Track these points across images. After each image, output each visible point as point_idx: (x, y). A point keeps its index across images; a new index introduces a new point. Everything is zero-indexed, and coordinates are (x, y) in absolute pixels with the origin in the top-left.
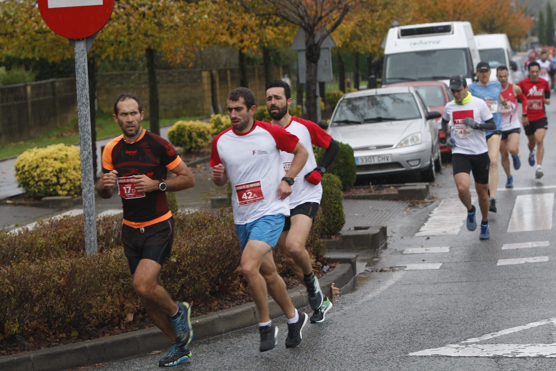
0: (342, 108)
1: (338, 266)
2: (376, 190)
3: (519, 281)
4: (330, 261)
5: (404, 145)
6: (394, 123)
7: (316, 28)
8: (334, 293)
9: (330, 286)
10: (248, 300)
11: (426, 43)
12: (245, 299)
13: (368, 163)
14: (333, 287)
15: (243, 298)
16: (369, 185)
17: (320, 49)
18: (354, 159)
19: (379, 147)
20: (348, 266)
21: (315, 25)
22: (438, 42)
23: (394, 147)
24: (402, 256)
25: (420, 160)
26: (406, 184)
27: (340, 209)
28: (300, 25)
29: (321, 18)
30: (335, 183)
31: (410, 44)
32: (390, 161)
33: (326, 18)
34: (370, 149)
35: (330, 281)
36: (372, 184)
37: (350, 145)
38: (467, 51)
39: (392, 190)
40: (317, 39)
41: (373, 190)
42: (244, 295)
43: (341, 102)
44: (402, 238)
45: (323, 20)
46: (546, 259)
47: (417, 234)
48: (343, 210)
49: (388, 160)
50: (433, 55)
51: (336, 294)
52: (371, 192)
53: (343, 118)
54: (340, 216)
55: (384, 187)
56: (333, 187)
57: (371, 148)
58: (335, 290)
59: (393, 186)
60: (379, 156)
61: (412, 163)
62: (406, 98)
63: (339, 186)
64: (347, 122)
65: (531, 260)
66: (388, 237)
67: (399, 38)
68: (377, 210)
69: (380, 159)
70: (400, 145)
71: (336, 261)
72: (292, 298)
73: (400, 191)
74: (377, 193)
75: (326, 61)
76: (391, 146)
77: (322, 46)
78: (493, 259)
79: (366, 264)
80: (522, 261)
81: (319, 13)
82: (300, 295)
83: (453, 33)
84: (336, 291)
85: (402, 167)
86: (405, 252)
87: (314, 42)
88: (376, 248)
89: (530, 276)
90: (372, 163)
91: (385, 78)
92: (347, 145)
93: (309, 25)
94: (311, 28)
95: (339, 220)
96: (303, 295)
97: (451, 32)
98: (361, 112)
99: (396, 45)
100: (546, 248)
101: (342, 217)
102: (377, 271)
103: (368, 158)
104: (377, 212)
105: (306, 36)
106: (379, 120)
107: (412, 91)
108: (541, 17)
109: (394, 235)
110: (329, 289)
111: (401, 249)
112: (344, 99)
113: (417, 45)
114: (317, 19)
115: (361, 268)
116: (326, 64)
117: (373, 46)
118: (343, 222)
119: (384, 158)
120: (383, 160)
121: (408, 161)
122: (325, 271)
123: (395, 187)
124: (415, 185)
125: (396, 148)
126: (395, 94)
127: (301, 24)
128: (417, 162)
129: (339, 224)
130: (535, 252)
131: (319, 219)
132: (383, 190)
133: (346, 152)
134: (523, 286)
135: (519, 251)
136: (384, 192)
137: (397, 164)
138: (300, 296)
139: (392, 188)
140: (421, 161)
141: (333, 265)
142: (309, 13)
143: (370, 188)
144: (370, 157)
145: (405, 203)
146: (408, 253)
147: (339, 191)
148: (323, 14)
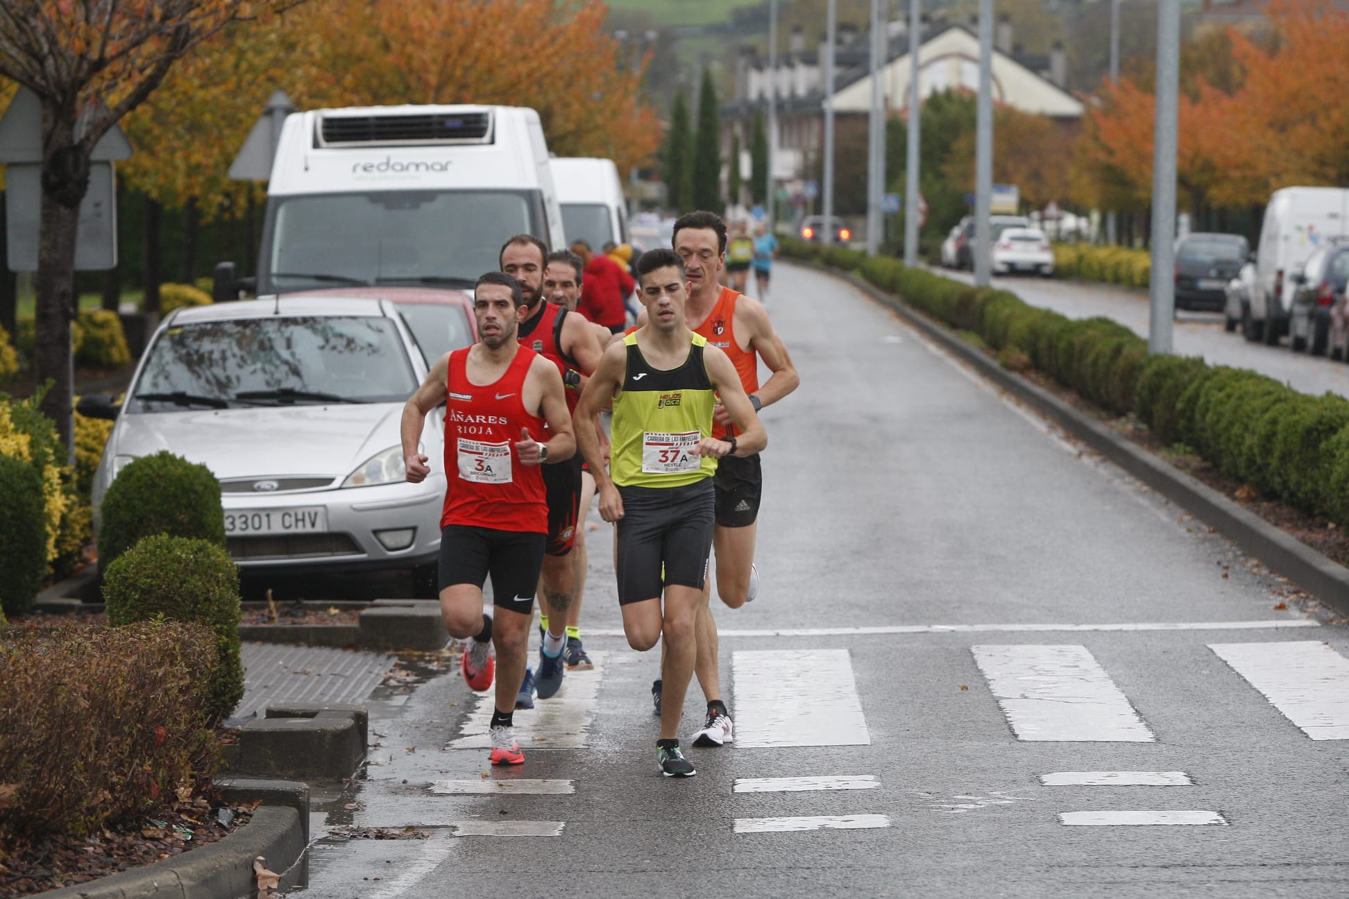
0: (161, 357)
1: (260, 812)
2: (283, 615)
3: (818, 874)
4: (232, 797)
5: (368, 481)
6: (333, 409)
7: (81, 95)
8: (262, 885)
9: (250, 865)
10: (23, 888)
11: (404, 168)
12: (14, 885)
13: (250, 532)
14: (260, 870)
15: (8, 883)
16: (265, 598)
17: (89, 164)
18: (220, 511)
19: (287, 484)
20: (290, 813)
21: (80, 84)
22: (444, 168)
23: (335, 484)
24: (429, 798)
25: (414, 529)
26: (378, 601)
27: (231, 651)
28: (27, 82)
29: (100, 64)
30: (219, 571)
31: (354, 169)
32: (320, 528)
33: (117, 66)
34: (259, 489)
35: (250, 851)
36: (275, 598)
37: (211, 467)
38: (533, 200)
39: (335, 616)
40: (80, 132)
41: (275, 615)
42: (8, 875)
43: (161, 336)
44: (413, 750)
45: (107, 71)
46: (880, 821)
47: (457, 743)
48: (240, 656)
49: (313, 525)
50: (426, 207)
51: (270, 890)
52: (271, 619)
53: (165, 389)
54: (229, 673)
55: (307, 606)
56: (214, 583)
57: (264, 485)
58: (265, 877)
59: (336, 607)
60: (285, 511)
61: (388, 539)
62: (365, 335)
63: (230, 580)
64: (182, 401)
65: (836, 822)
66: (368, 746)
67: (316, 145)
68: (305, 673)
69: (288, 520)
70: (355, 480)
71: (250, 797)
72: (156, 888)
73: (363, 619)
74: (287, 624)
75: (97, 205)
76: (330, 480)
77: (96, 155)
78: (715, 815)
79: (326, 815)
80: (812, 823)
81: (96, 45)
82: (177, 882)
83: (492, 142)
84: (268, 881)
85: (356, 548)
86: (437, 790)
87: (71, 139)
88: (342, 776)
89: (850, 862)
90: (264, 531)
91: (269, 275)
92: (202, 468)
93: (58, 83)
94: (64, 92)
95: (225, 685)
96: (185, 882)
97: (487, 139)
98: (218, 371)
99: (306, 169)
100: (868, 794)
101: (237, 675)
102: (367, 837)
103: (250, 515)
104: (304, 677)
105: (45, 120)
106: (286, 398)
107: (391, 313)
108: (679, 116)
109: (382, 742)
110: (250, 873)
111: (421, 781)
112: (171, 327)
113: (375, 173)
114: (85, 66)
115: (318, 825)
116: (99, 215)
117: (193, 170)
118: (236, 692)
119: (303, 520)
120: (300, 524)
121: (375, 532)
122: (225, 823)
123: (344, 609)
124: (411, 606)
125: (340, 488)
126: (327, 318)
127: (31, 78)
128: (406, 537)
129: (227, 698)
130: (844, 802)
131: (209, 665)
132: (305, 615)
133: (200, 488)
134: (839, 888)
135: (788, 797)
136: (311, 621)
137: (342, 540)
138: (176, 886)
139: (333, 611)
140: (419, 532)
141: (242, 809)
142: (63, 41)
143: (268, 606)
144: (257, 512)
145: (382, 659)
146: (448, 792)
147: (229, 594)
148: (110, 51)
